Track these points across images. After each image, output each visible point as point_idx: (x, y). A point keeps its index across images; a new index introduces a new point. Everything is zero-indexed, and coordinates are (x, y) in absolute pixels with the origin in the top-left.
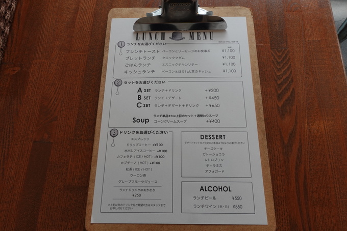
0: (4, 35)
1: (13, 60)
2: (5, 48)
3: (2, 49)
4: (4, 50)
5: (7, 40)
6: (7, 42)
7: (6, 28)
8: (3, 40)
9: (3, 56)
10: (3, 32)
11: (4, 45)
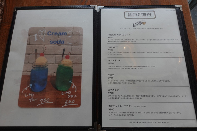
0: (2, 6)
1: (8, 20)
2: (3, 14)
3: (1, 14)
4: (2, 15)
5: (4, 10)
6: (4, 11)
7: (3, 3)
8: (2, 9)
9: (2, 18)
10: (1, 5)
11: (2, 12)
